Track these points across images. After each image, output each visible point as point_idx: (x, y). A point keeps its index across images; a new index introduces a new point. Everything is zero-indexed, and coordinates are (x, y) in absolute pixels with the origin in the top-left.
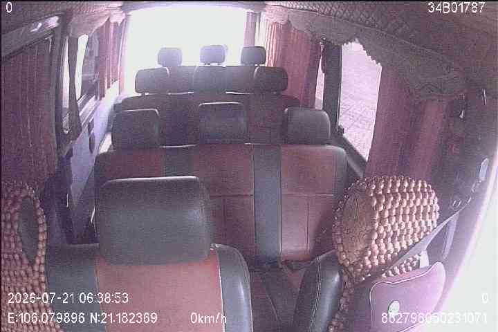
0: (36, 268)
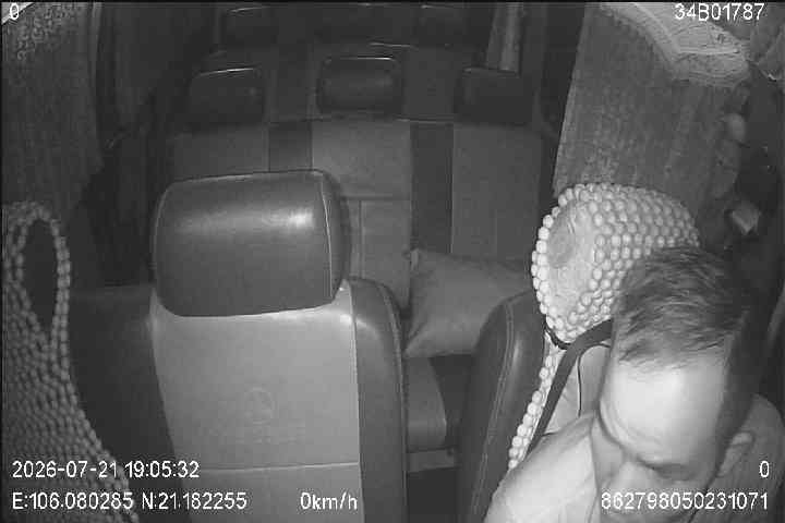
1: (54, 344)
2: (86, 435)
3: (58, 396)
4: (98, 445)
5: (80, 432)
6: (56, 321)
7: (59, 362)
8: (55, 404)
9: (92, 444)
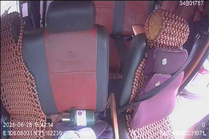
0: (18, 44)
1: (18, 47)
2: (25, 69)
3: (18, 60)
4: (28, 71)
5: (23, 68)
6: (19, 40)
7: (19, 50)
8: (17, 62)
9: (26, 71)
